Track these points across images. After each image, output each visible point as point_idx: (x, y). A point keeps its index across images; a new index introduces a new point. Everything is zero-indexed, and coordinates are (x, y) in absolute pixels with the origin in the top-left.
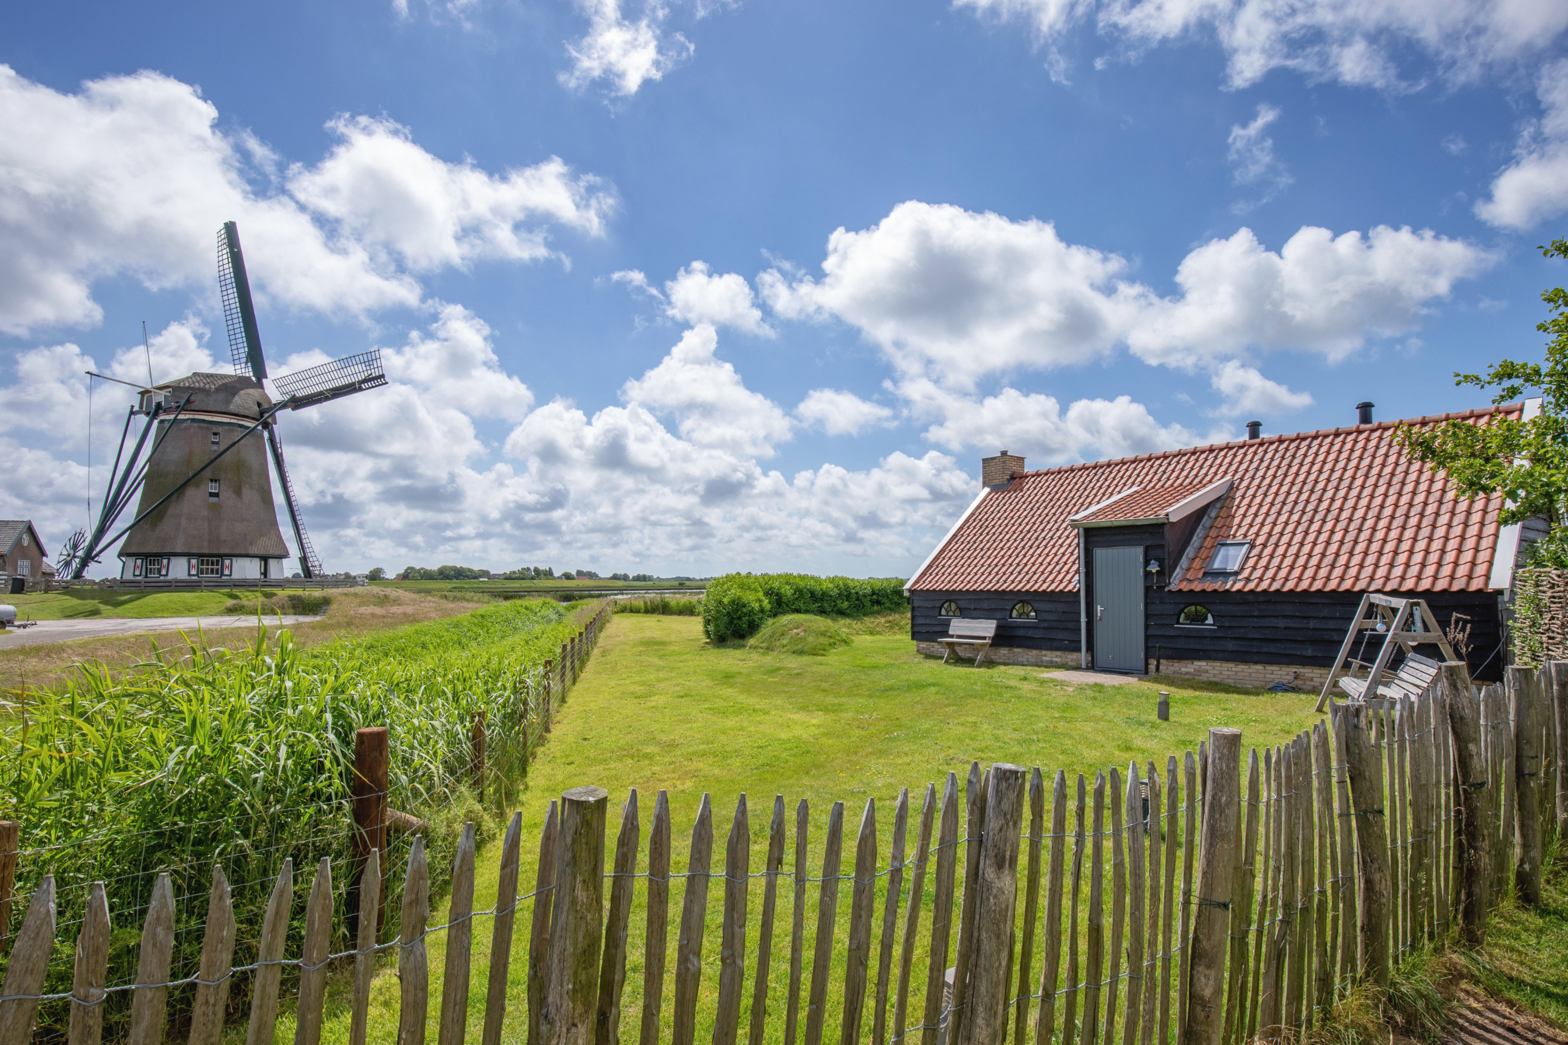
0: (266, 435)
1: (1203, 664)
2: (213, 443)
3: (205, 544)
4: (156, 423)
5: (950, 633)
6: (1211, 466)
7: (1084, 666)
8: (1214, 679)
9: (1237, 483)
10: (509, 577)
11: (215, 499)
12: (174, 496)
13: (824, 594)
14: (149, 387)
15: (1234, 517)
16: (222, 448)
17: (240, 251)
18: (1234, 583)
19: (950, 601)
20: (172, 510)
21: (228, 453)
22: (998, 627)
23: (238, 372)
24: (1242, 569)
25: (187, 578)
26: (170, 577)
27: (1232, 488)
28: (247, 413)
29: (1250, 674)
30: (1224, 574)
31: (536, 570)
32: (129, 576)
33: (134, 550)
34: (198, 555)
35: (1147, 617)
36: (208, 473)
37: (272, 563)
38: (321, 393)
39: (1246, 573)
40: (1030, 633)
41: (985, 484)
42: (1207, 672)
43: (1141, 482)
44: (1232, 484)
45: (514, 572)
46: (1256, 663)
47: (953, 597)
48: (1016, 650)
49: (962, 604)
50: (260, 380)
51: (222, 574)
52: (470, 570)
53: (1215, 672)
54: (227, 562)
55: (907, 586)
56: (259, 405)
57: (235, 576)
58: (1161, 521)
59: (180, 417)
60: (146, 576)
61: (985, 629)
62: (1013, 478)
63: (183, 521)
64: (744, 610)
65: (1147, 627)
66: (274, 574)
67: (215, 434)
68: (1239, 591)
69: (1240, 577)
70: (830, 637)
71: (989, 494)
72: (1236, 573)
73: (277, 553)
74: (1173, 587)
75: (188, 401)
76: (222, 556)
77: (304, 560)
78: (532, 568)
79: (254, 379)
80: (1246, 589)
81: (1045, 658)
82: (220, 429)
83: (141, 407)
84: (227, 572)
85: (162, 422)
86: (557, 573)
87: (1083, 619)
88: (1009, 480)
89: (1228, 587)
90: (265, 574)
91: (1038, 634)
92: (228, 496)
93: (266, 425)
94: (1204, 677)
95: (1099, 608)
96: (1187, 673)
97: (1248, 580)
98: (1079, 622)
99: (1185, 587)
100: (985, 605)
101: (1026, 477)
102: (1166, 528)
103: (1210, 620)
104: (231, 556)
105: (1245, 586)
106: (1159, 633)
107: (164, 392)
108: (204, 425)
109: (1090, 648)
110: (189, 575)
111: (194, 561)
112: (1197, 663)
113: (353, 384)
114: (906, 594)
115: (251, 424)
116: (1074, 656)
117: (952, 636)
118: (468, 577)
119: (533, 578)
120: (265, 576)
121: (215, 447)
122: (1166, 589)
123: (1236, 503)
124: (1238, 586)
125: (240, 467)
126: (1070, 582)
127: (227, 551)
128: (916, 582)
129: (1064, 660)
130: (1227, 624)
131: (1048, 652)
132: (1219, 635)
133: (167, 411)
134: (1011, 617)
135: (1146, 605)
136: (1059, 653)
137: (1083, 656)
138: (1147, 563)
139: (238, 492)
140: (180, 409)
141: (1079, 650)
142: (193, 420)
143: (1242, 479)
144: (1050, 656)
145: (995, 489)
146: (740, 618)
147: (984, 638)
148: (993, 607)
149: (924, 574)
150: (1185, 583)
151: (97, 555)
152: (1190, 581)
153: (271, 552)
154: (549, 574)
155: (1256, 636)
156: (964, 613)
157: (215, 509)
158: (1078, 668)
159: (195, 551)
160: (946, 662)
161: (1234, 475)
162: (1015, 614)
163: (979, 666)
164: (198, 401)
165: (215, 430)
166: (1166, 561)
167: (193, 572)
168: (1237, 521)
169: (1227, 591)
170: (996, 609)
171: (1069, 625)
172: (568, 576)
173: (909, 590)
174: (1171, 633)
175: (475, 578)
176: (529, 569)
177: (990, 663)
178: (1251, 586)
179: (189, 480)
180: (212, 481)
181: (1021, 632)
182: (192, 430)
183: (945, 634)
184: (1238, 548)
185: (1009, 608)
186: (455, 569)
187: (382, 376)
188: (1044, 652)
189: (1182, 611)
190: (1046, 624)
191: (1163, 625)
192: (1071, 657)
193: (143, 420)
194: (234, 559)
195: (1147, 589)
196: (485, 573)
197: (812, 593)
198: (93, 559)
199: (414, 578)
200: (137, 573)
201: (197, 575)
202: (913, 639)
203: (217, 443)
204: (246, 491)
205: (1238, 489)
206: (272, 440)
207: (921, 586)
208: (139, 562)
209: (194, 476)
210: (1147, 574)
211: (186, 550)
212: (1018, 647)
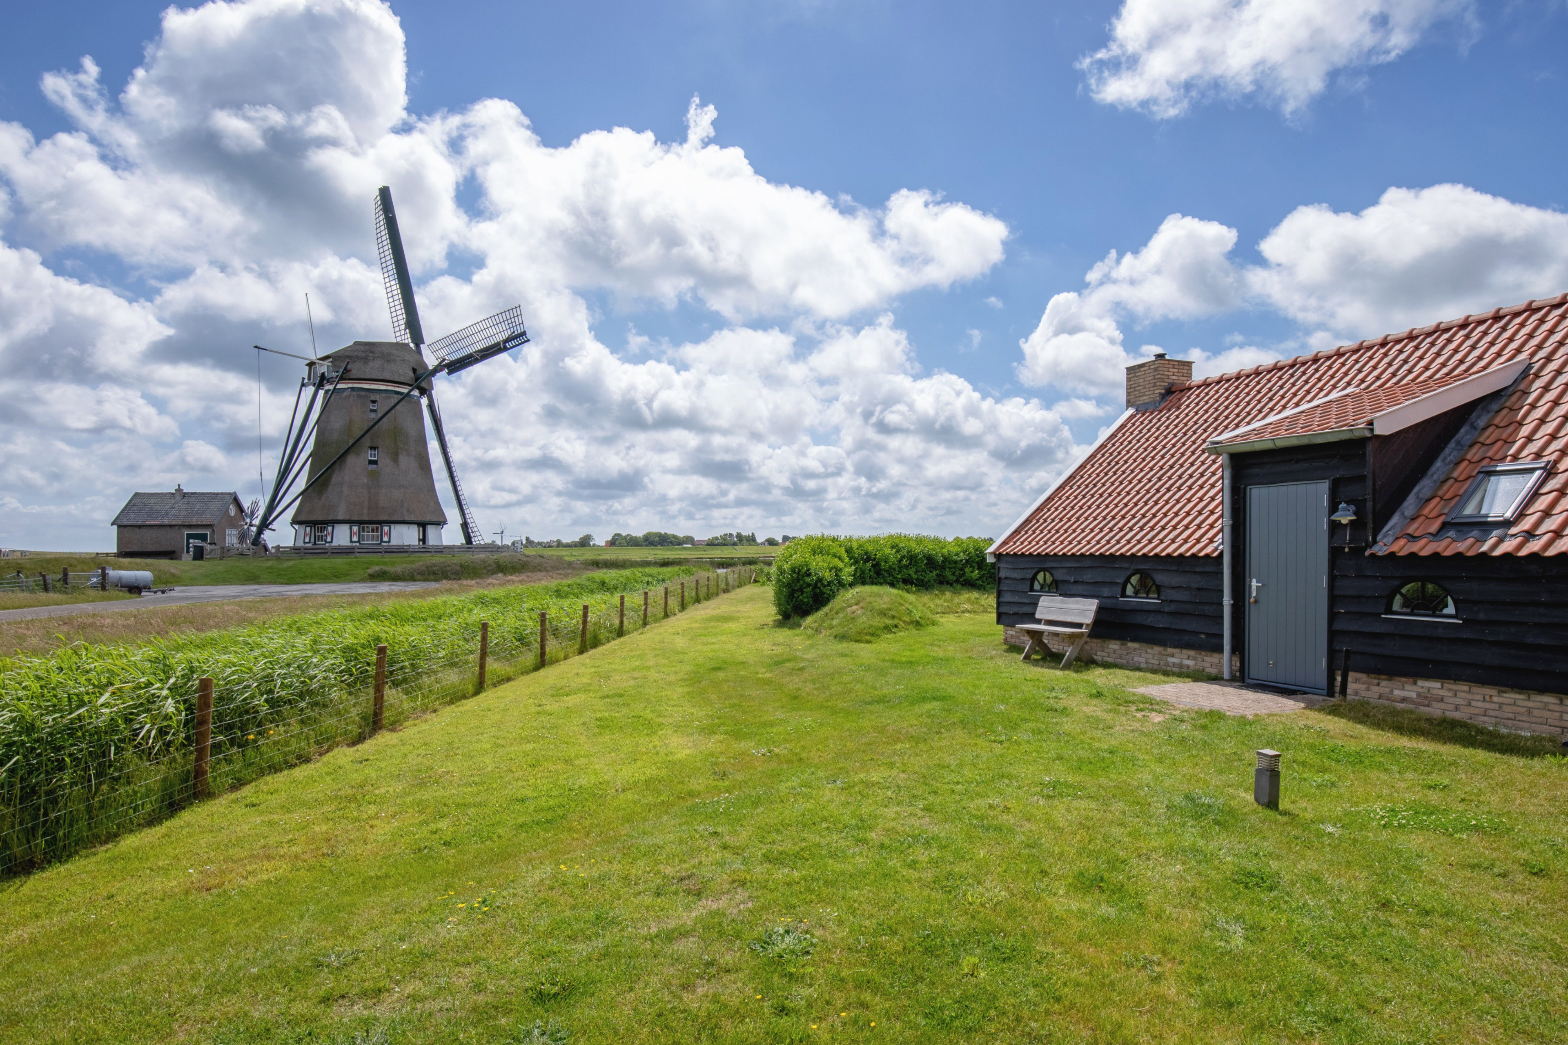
0: (424, 401)
1: (1434, 686)
2: (372, 411)
3: (365, 511)
4: (321, 393)
5: (1037, 616)
6: (1492, 344)
7: (1226, 676)
8: (1457, 715)
9: (1536, 366)
10: (712, 544)
11: (374, 466)
12: (337, 464)
13: (946, 559)
14: (314, 358)
15: (1521, 424)
16: (380, 415)
17: (394, 216)
18: (1501, 540)
19: (1044, 570)
20: (335, 478)
21: (384, 420)
22: (1100, 610)
23: (399, 339)
24: (1521, 515)
25: (349, 544)
26: (335, 544)
27: (1526, 374)
28: (402, 379)
29: (1529, 711)
30: (1485, 526)
31: (739, 536)
32: (300, 544)
33: (302, 518)
34: (360, 523)
35: (1333, 599)
36: (367, 442)
37: (431, 530)
38: (470, 356)
39: (1526, 524)
40: (1150, 620)
41: (1129, 404)
42: (1442, 700)
43: (1363, 381)
44: (1530, 366)
45: (717, 538)
46: (1542, 691)
47: (1048, 565)
48: (1130, 644)
49: (1060, 575)
50: (417, 346)
51: (382, 541)
52: (675, 537)
53: (1458, 701)
54: (386, 529)
55: (991, 549)
56: (414, 370)
57: (394, 542)
58: (1358, 434)
59: (339, 386)
60: (315, 544)
61: (1082, 612)
62: (1170, 392)
63: (345, 489)
64: (808, 580)
65: (1332, 616)
66: (432, 541)
67: (374, 402)
68: (1507, 556)
69: (1513, 530)
70: (893, 617)
71: (1132, 416)
72: (1507, 524)
73: (434, 519)
74: (1380, 549)
75: (346, 370)
76: (381, 523)
77: (465, 526)
78: (735, 534)
79: (412, 345)
80: (1523, 553)
81: (1171, 660)
82: (377, 397)
83: (309, 379)
84: (386, 539)
85: (327, 392)
86: (760, 539)
87: (1227, 600)
88: (1163, 396)
89: (1485, 548)
90: (424, 540)
91: (1162, 622)
92: (385, 462)
93: (423, 391)
94: (1436, 711)
95: (1254, 583)
96: (1404, 700)
97: (1530, 535)
98: (1221, 604)
99: (1403, 548)
100: (1088, 577)
101: (1190, 389)
102: (1370, 448)
103: (1451, 609)
104: (389, 522)
105: (1520, 546)
106: (1354, 627)
107: (326, 363)
108: (363, 393)
109: (1239, 646)
110: (351, 542)
111: (355, 528)
112: (1424, 684)
113: (498, 344)
114: (990, 560)
115: (405, 390)
116: (1214, 658)
117: (1039, 621)
118: (672, 543)
119: (735, 544)
120: (424, 543)
121: (373, 415)
122: (1367, 553)
123: (1530, 400)
124: (1507, 546)
125: (397, 433)
126: (1211, 541)
127: (385, 518)
128: (1005, 543)
129: (1200, 665)
130: (1482, 616)
131: (1176, 651)
132: (1466, 635)
133: (330, 381)
134: (1124, 595)
135: (1332, 579)
136: (1192, 653)
137: (1225, 661)
138: (1333, 508)
139: (395, 458)
140: (342, 379)
141: (1219, 649)
142: (353, 389)
143: (1549, 359)
144: (1179, 657)
145: (1142, 410)
146: (801, 590)
147: (1080, 626)
148: (1099, 579)
149: (1017, 531)
150: (1402, 542)
151: (271, 523)
152: (1413, 538)
153: (427, 518)
154: (751, 540)
155: (1542, 641)
156: (1058, 587)
157: (374, 476)
158: (1215, 679)
159: (355, 518)
160: (1027, 658)
161: (1533, 355)
162: (1129, 590)
163: (1067, 667)
164: (356, 369)
165: (373, 398)
166: (1369, 504)
167: (355, 539)
168: (1525, 431)
169: (1484, 557)
170: (1104, 583)
171: (1208, 609)
172: (771, 542)
173: (994, 553)
174: (1377, 628)
175: (679, 544)
176: (731, 535)
177: (1085, 662)
178: (1534, 546)
179: (350, 448)
180: (371, 448)
181: (1139, 619)
182: (351, 399)
183: (1031, 617)
184: (1520, 478)
185: (1121, 580)
186: (659, 535)
187: (524, 334)
188: (1170, 650)
189: (1397, 590)
190: (1173, 608)
191: (1362, 615)
192: (1208, 662)
193: (311, 390)
194: (393, 526)
195: (1335, 553)
196: (689, 540)
197: (930, 561)
198: (267, 527)
199: (620, 545)
200: (307, 540)
201: (359, 541)
202: (998, 622)
203: (375, 411)
204: (403, 459)
205: (1537, 376)
206: (431, 406)
207: (1010, 549)
208: (308, 529)
209: (353, 445)
210: (1335, 527)
211: (348, 518)
212: (1134, 640)
